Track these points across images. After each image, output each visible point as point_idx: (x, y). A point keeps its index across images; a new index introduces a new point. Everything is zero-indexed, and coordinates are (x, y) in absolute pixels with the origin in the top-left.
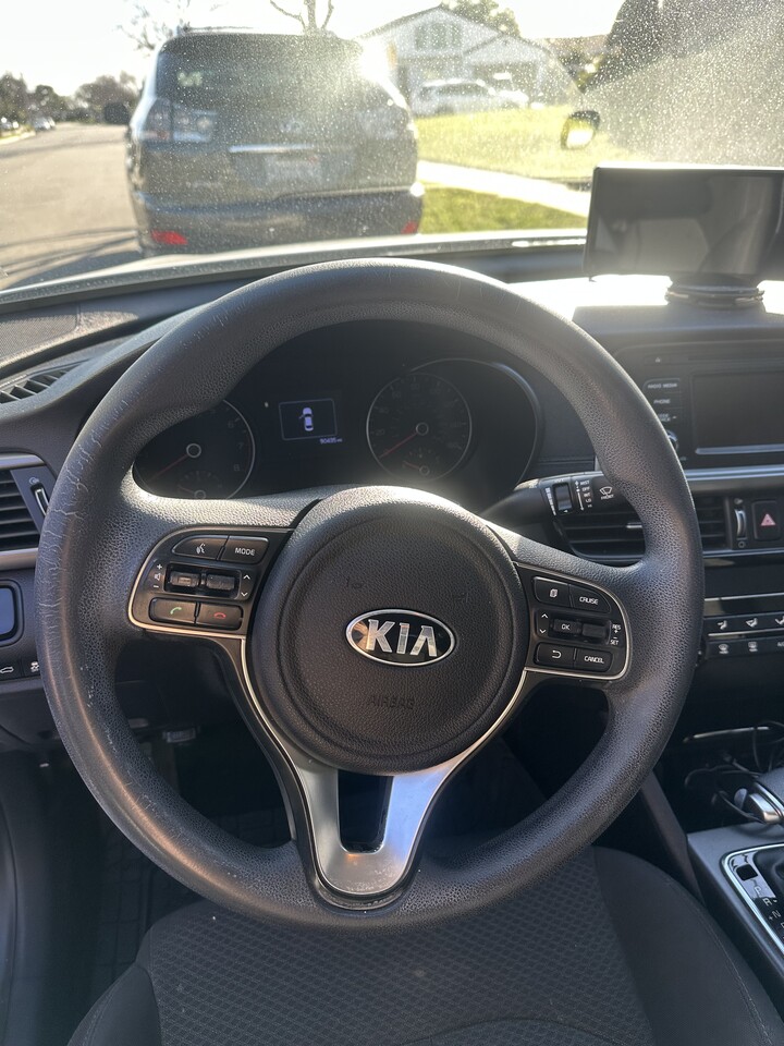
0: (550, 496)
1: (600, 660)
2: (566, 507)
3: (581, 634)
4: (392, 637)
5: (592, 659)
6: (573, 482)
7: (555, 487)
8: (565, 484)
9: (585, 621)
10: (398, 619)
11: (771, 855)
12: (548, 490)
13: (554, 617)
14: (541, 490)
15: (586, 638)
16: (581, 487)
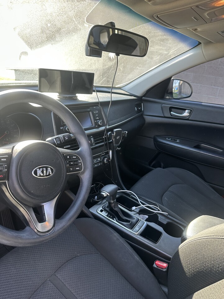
0: (55, 141)
1: (79, 168)
2: (59, 142)
3: (74, 164)
4: (43, 172)
5: (77, 168)
6: (59, 137)
7: (55, 138)
8: (58, 137)
9: (75, 161)
10: (43, 167)
11: (105, 205)
12: (54, 139)
13: (69, 162)
14: (53, 140)
15: (76, 164)
16: (61, 138)
